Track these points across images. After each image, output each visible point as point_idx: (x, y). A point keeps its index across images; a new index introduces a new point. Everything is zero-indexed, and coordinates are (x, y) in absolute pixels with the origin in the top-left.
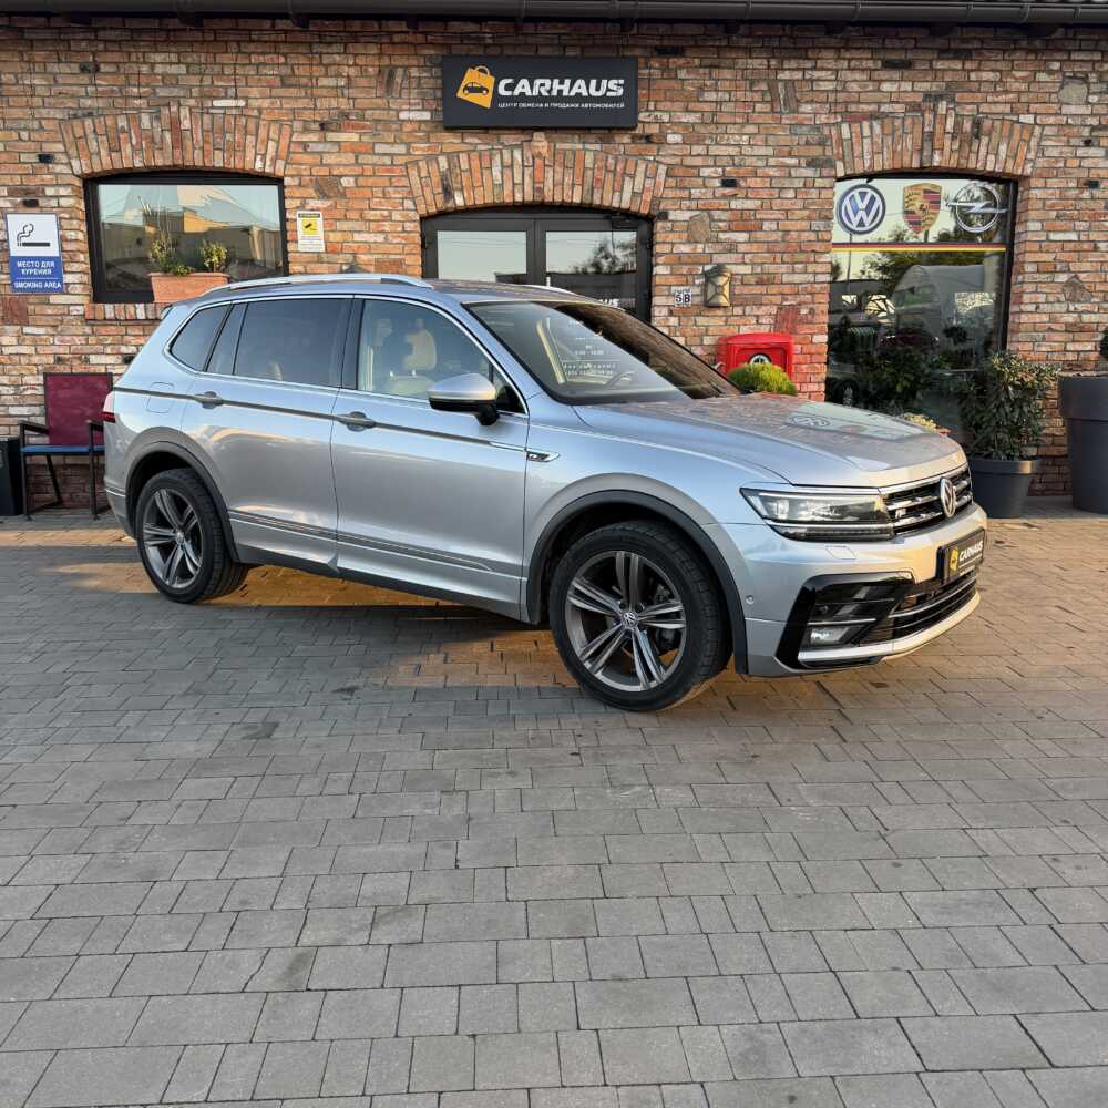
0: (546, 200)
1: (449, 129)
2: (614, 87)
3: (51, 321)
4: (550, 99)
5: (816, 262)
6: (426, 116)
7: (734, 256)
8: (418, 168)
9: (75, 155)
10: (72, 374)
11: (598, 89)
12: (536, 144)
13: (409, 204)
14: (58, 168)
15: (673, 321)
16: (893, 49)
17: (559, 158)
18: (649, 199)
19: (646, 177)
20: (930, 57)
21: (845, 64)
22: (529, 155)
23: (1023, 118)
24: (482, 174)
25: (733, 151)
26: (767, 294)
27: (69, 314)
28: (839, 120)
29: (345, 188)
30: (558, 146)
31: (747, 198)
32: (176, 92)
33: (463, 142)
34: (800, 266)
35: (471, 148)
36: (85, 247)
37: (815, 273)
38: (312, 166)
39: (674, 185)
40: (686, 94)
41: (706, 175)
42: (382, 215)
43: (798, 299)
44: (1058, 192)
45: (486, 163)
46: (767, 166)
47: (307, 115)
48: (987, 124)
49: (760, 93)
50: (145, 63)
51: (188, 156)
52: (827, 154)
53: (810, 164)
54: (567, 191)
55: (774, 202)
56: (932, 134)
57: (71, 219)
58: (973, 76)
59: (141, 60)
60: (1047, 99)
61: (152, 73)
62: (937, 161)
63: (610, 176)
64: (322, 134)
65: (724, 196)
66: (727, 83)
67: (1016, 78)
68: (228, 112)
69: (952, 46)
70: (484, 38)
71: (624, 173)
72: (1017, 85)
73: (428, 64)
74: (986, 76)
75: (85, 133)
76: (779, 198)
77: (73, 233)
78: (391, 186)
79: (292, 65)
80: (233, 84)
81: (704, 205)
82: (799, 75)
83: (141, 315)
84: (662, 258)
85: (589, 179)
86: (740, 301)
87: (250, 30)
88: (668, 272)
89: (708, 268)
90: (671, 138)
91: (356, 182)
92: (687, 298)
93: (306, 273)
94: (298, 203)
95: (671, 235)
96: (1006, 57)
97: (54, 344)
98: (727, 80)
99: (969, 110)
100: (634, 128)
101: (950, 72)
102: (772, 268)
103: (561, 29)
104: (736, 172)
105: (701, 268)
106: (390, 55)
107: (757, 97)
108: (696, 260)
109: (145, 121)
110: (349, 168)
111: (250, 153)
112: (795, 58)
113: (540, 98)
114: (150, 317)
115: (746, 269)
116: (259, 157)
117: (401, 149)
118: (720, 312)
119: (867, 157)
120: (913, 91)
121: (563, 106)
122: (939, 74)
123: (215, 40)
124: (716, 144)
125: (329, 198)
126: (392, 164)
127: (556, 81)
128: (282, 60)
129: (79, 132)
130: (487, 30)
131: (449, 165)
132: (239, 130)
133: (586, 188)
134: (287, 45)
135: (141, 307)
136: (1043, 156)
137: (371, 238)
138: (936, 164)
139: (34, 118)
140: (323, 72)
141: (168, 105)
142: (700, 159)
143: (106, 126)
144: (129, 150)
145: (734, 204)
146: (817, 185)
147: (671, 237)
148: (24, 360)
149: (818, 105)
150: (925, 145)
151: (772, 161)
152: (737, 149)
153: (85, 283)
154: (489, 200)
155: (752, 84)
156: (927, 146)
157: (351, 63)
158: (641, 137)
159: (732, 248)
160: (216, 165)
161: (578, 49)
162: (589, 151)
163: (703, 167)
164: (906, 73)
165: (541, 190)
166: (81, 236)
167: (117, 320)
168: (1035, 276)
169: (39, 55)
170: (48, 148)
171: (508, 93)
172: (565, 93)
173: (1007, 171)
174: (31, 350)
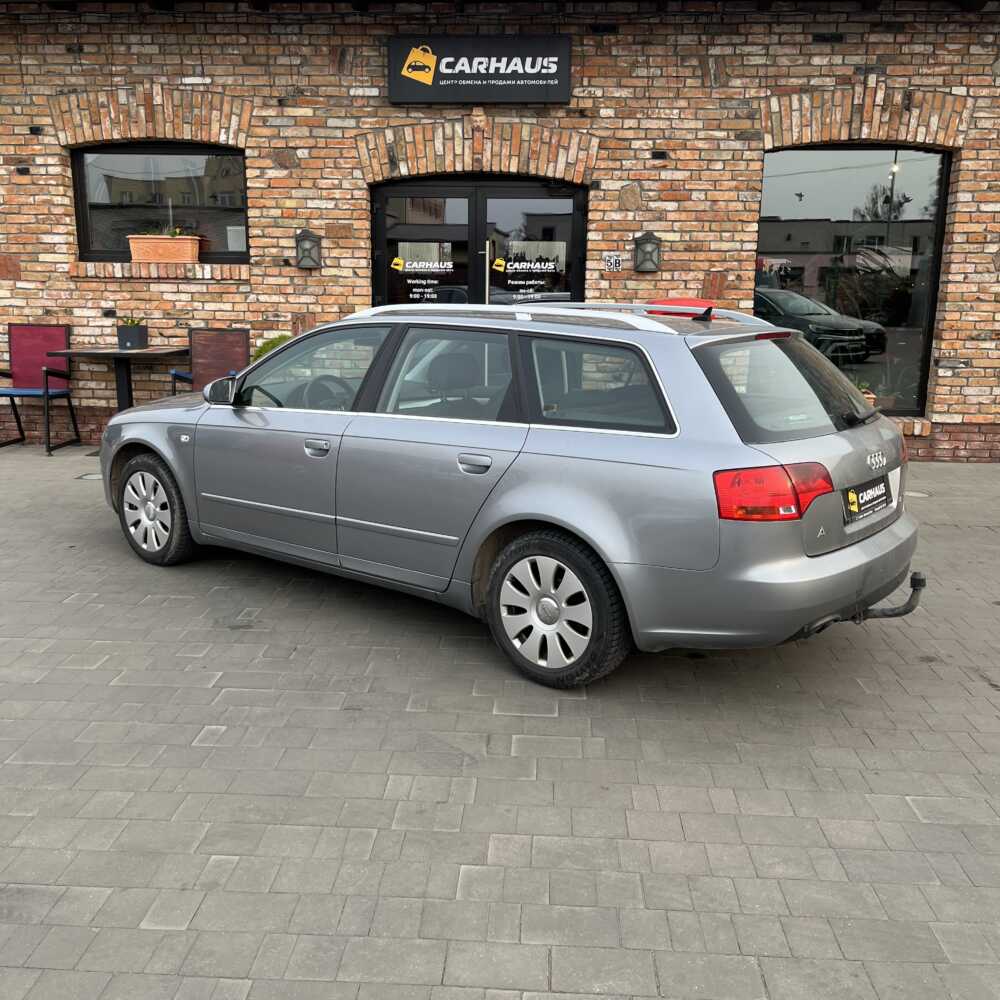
0: (484, 170)
1: (396, 105)
2: (550, 65)
3: (40, 277)
4: (487, 76)
5: (743, 231)
6: (375, 92)
7: (662, 223)
8: (367, 140)
9: (61, 127)
10: (58, 326)
11: (533, 66)
12: (475, 118)
13: (357, 173)
14: (47, 140)
15: (604, 284)
16: (824, 23)
17: (497, 131)
18: (582, 170)
19: (580, 149)
20: (862, 31)
21: (775, 39)
22: (469, 128)
23: (955, 90)
24: (425, 146)
25: (663, 124)
26: (695, 261)
27: (55, 271)
28: (769, 93)
29: (300, 159)
30: (496, 120)
31: (676, 169)
32: (149, 70)
33: (408, 117)
34: (727, 234)
35: (415, 121)
36: (72, 210)
37: (742, 240)
38: (270, 138)
39: (605, 156)
40: (619, 69)
41: (636, 147)
42: (333, 184)
43: (727, 265)
44: (990, 162)
45: (429, 136)
46: (696, 139)
47: (266, 91)
48: (918, 95)
49: (691, 69)
50: (122, 43)
51: (160, 130)
52: (757, 126)
53: (738, 138)
54: (505, 162)
55: (703, 173)
56: (862, 106)
57: (57, 185)
58: (905, 49)
59: (119, 41)
60: (981, 72)
61: (129, 53)
62: (865, 133)
63: (545, 148)
64: (280, 109)
65: (655, 168)
66: (659, 59)
67: (949, 51)
68: (196, 89)
69: (886, 18)
70: (429, 19)
71: (559, 145)
72: (950, 57)
73: (377, 43)
74: (918, 48)
75: (70, 106)
76: (708, 169)
77: (59, 198)
78: (341, 157)
79: (254, 45)
80: (199, 63)
81: (635, 175)
82: (729, 50)
83: (119, 274)
84: (594, 225)
85: (525, 151)
86: (669, 267)
87: (216, 13)
88: (600, 238)
89: (638, 235)
90: (604, 112)
91: (309, 153)
92: (617, 263)
93: (264, 236)
94: (257, 173)
95: (603, 203)
96: (940, 29)
97: (42, 298)
98: (659, 56)
99: (899, 83)
100: (568, 103)
101: (882, 46)
102: (701, 236)
103: (502, 9)
104: (666, 145)
105: (631, 235)
106: (342, 36)
107: (688, 72)
108: (627, 228)
109: (122, 97)
110: (304, 141)
111: (215, 127)
112: (726, 34)
113: (478, 76)
114: (126, 275)
115: (675, 237)
116: (223, 130)
117: (352, 123)
118: (649, 277)
119: (796, 130)
120: (844, 64)
121: (501, 83)
122: (870, 47)
123: (185, 22)
124: (649, 117)
125: (286, 168)
126: (343, 137)
127: (494, 59)
128: (243, 40)
129: (65, 107)
130: (432, 11)
131: (395, 137)
132: (206, 107)
133: (522, 159)
134: (249, 26)
135: (118, 266)
136: (976, 127)
137: (323, 204)
138: (863, 137)
139: (26, 95)
140: (281, 52)
141: (142, 83)
142: (632, 131)
143: (89, 101)
144: (108, 123)
145: (664, 175)
146: (744, 157)
147: (603, 205)
148: (16, 312)
149: (748, 80)
150: (854, 118)
151: (701, 134)
152: (668, 123)
153: (70, 244)
154: (431, 169)
155: (683, 60)
156: (856, 118)
157: (306, 42)
158: (575, 111)
159: (661, 216)
160: (186, 138)
161: (517, 27)
162: (526, 126)
163: (634, 139)
164: (837, 47)
165: (479, 161)
166: (67, 201)
167: (97, 277)
168: (966, 246)
169: (32, 38)
170: (38, 121)
171: (450, 71)
172: (502, 71)
173: (938, 143)
174: (21, 303)
